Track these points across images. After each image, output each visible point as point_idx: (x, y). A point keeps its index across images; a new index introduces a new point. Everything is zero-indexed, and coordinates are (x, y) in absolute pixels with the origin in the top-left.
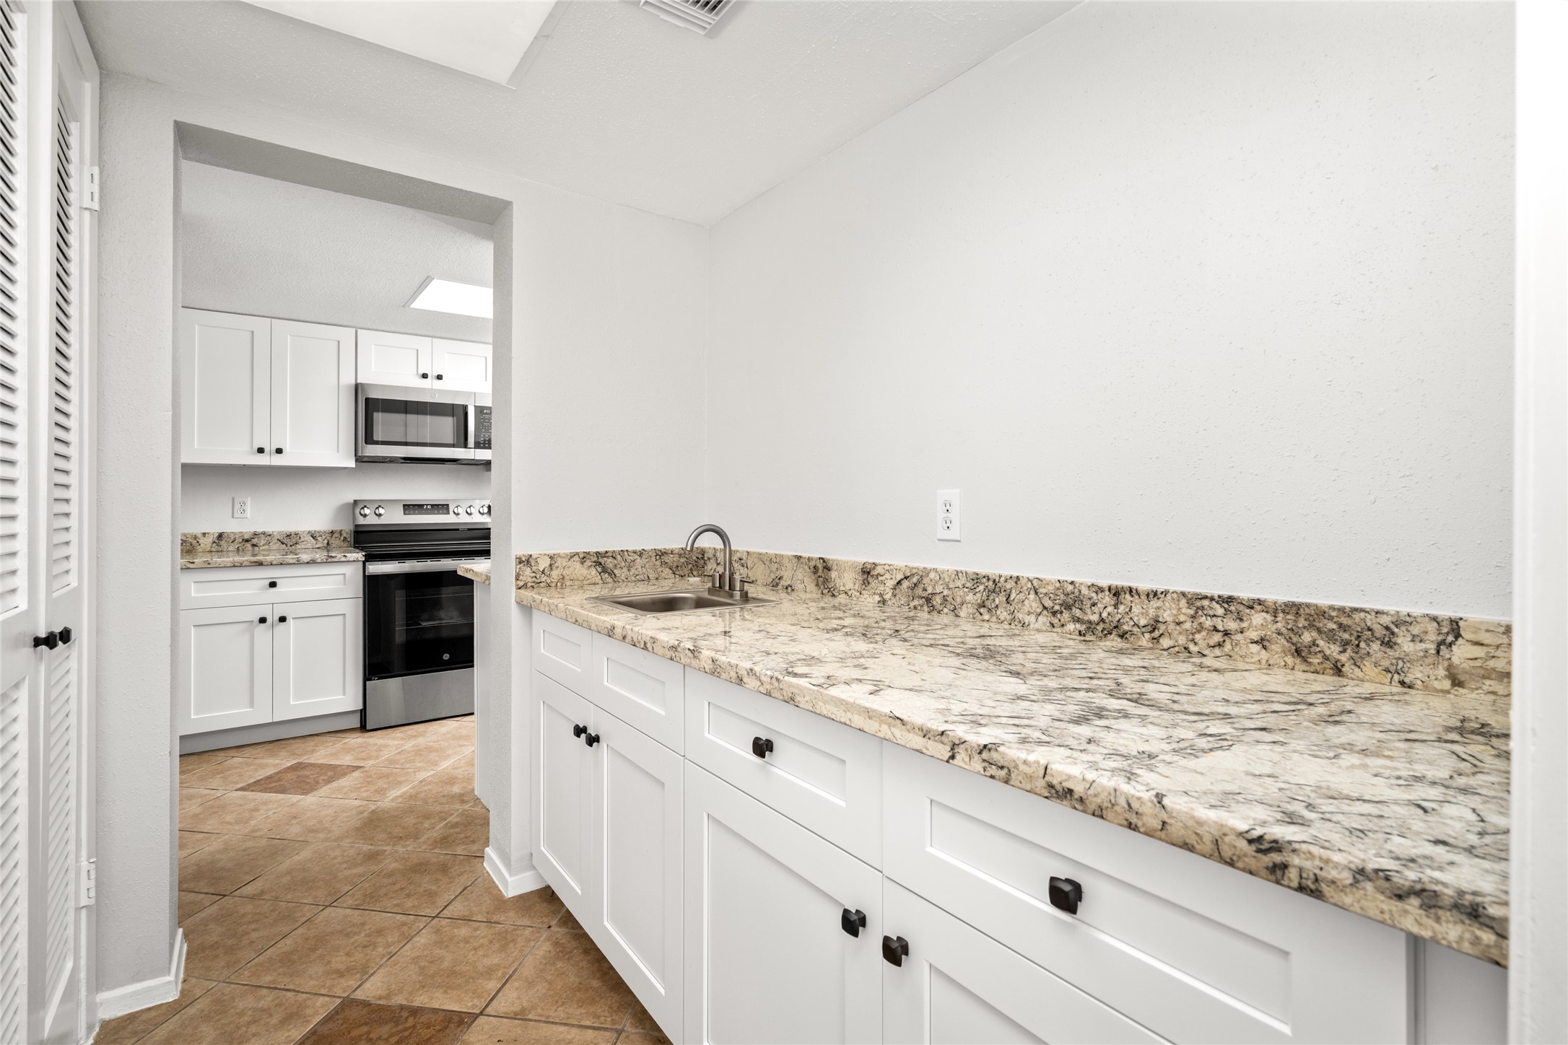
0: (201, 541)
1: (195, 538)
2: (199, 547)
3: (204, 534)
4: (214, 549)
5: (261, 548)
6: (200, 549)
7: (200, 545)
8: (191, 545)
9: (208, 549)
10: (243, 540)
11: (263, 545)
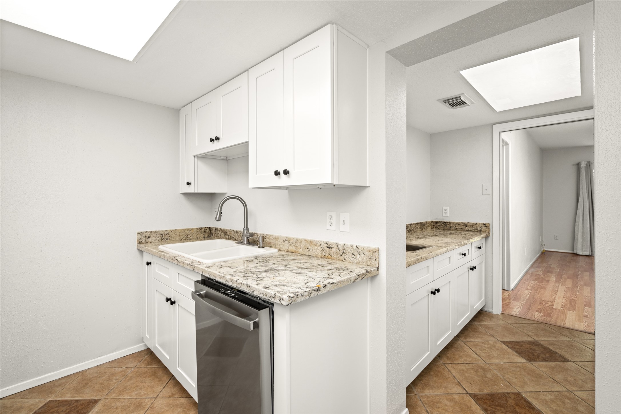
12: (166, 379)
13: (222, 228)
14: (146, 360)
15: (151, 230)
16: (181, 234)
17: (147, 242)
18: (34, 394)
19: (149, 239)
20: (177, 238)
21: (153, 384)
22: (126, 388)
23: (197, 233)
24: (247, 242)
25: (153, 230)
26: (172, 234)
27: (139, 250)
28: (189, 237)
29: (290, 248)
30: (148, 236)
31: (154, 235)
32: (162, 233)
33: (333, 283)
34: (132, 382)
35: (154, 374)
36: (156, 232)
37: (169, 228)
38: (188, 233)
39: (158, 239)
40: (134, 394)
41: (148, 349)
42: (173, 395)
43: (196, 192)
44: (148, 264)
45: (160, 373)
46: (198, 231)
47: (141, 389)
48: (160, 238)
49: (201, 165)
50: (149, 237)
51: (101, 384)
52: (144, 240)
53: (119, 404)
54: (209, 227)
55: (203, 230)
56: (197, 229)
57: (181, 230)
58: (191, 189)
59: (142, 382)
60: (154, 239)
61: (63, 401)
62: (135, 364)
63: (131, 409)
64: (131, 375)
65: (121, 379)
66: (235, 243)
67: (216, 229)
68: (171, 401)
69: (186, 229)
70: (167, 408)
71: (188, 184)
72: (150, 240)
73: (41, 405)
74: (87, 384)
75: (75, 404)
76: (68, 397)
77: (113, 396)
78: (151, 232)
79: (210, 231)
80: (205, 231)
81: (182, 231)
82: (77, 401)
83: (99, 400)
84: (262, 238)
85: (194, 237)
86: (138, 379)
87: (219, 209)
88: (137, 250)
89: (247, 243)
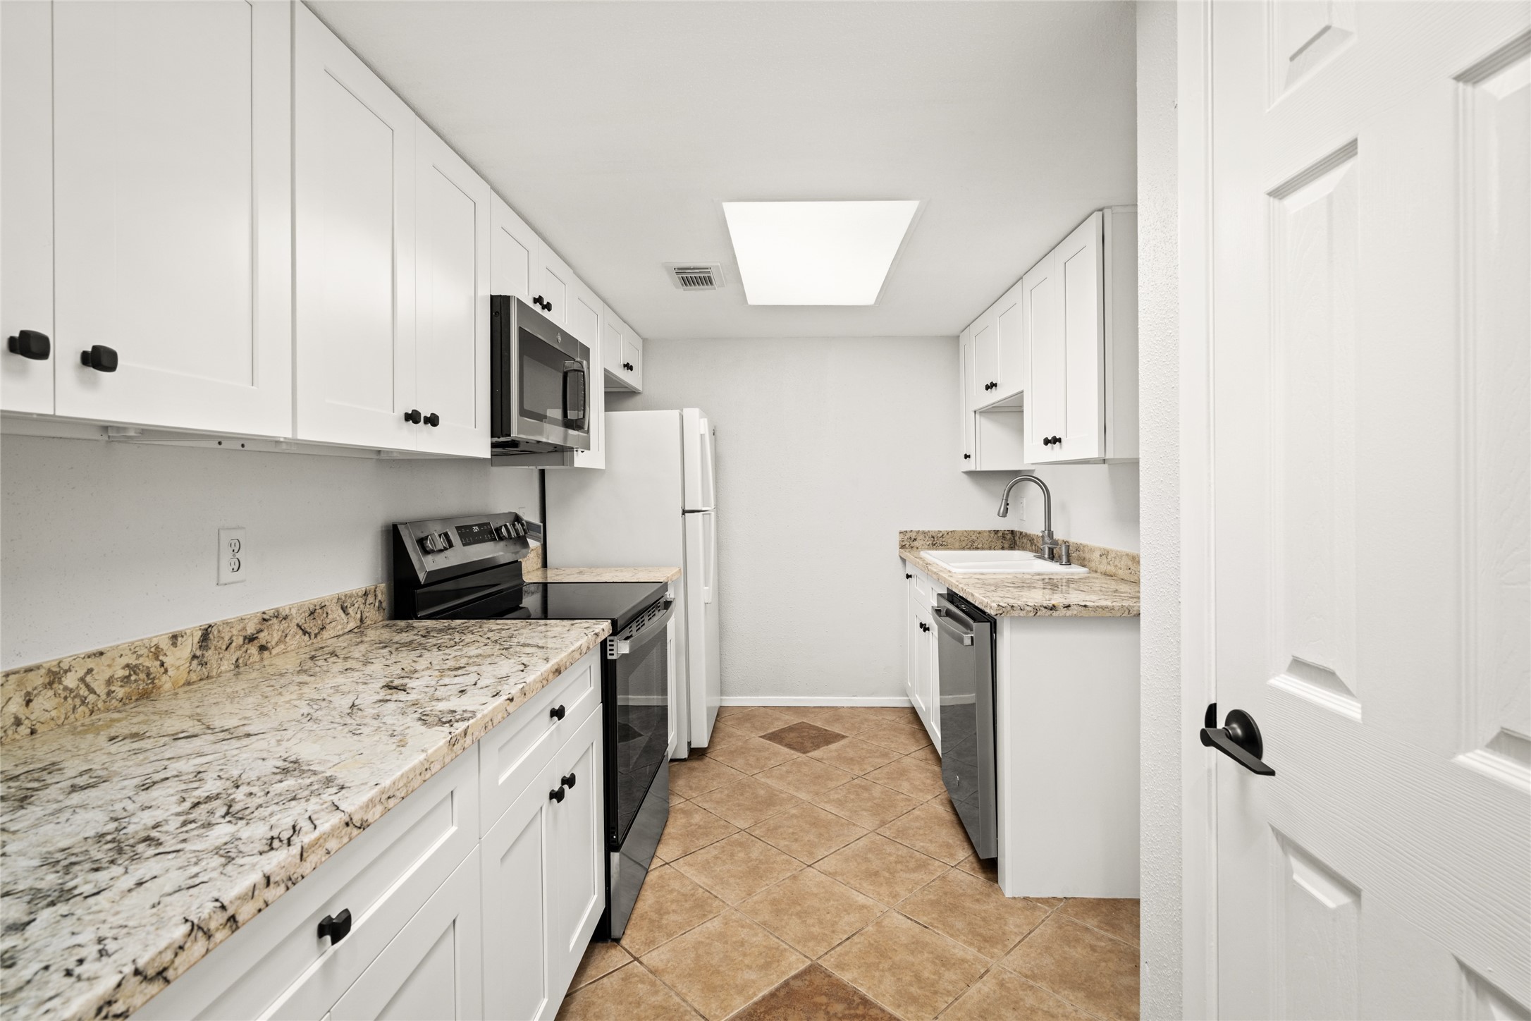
0: (168, 661)
1: (157, 653)
2: (165, 678)
3: (174, 637)
4: (194, 677)
5: (274, 652)
6: (166, 683)
7: (166, 671)
8: (148, 675)
9: (183, 677)
10: (245, 638)
11: (277, 644)
12: (924, 743)
13: (1029, 532)
14: (907, 718)
15: (918, 530)
16: (962, 538)
17: (912, 547)
18: (791, 713)
19: (915, 542)
20: (957, 545)
21: (907, 742)
22: (876, 736)
23: (990, 540)
24: (1049, 555)
25: (921, 530)
26: (948, 537)
27: (901, 558)
28: (975, 545)
29: (1109, 567)
30: (913, 537)
31: (921, 537)
32: (934, 534)
33: (1085, 606)
34: (885, 733)
35: (913, 734)
36: (924, 533)
37: (944, 527)
38: (974, 537)
39: (928, 543)
40: (883, 744)
41: (913, 709)
42: (926, 759)
43: (978, 469)
44: (908, 576)
45: (920, 735)
46: (992, 535)
47: (892, 742)
48: (930, 542)
49: (986, 424)
50: (915, 540)
51: (852, 724)
52: (908, 544)
53: (865, 746)
54: (1012, 531)
55: (1000, 534)
56: (990, 532)
57: (962, 532)
58: (971, 465)
59: (895, 737)
60: (922, 542)
61: (814, 726)
62: (894, 718)
63: (876, 754)
64: (885, 726)
65: (873, 726)
66: (1034, 556)
67: (1021, 533)
68: (922, 764)
69: (970, 531)
70: (915, 768)
71: (967, 456)
72: (915, 544)
73: (795, 723)
74: (838, 719)
75: (824, 732)
76: (819, 724)
77: (862, 738)
78: (918, 532)
79: (1014, 537)
80: (1004, 537)
81: (965, 533)
82: (826, 730)
83: (847, 737)
84: (1066, 548)
85: (985, 545)
86: (893, 733)
87: (1005, 498)
88: (899, 558)
89: (1049, 558)
